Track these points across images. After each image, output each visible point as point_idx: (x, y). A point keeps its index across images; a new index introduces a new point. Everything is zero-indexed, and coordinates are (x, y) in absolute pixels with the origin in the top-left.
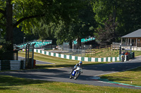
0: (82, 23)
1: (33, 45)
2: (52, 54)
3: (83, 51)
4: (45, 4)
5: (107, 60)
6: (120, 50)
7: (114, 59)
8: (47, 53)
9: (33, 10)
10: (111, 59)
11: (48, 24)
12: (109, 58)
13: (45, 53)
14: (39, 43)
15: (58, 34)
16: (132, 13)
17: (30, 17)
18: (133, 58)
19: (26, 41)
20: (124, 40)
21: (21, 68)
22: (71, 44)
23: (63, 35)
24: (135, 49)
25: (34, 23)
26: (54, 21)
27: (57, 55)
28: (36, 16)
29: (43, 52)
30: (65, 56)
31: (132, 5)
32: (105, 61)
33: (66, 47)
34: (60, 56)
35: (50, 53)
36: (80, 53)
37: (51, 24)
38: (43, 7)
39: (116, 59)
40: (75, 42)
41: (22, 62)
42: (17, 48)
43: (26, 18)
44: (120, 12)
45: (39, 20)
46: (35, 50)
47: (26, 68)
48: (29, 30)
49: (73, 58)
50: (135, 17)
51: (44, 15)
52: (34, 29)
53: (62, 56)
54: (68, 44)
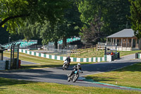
0: (67, 23)
1: (19, 45)
2: (37, 55)
3: (69, 51)
4: (30, 3)
5: (92, 60)
6: (105, 50)
7: (99, 59)
8: (33, 54)
9: (18, 10)
10: (97, 59)
11: (33, 23)
12: (94, 58)
13: (30, 53)
14: (24, 43)
15: (44, 34)
16: (118, 13)
17: (16, 17)
18: (119, 58)
19: (11, 41)
20: (109, 40)
21: (6, 68)
22: (56, 44)
23: (48, 35)
24: (120, 49)
25: (19, 23)
26: (40, 21)
27: (42, 55)
28: (21, 16)
29: (28, 52)
30: (50, 56)
31: (118, 5)
32: (90, 61)
33: (51, 47)
34: (45, 56)
35: (35, 53)
36: (65, 53)
37: (37, 24)
38: (29, 6)
39: (101, 59)
40: (60, 42)
41: (7, 62)
42: (2, 48)
43: (11, 17)
44: (105, 11)
45: (24, 20)
46: (20, 50)
47: (11, 68)
48: (14, 30)
49: (59, 58)
50: (120, 17)
51: (29, 15)
52: (19, 29)
53: (48, 56)
54: (53, 44)
